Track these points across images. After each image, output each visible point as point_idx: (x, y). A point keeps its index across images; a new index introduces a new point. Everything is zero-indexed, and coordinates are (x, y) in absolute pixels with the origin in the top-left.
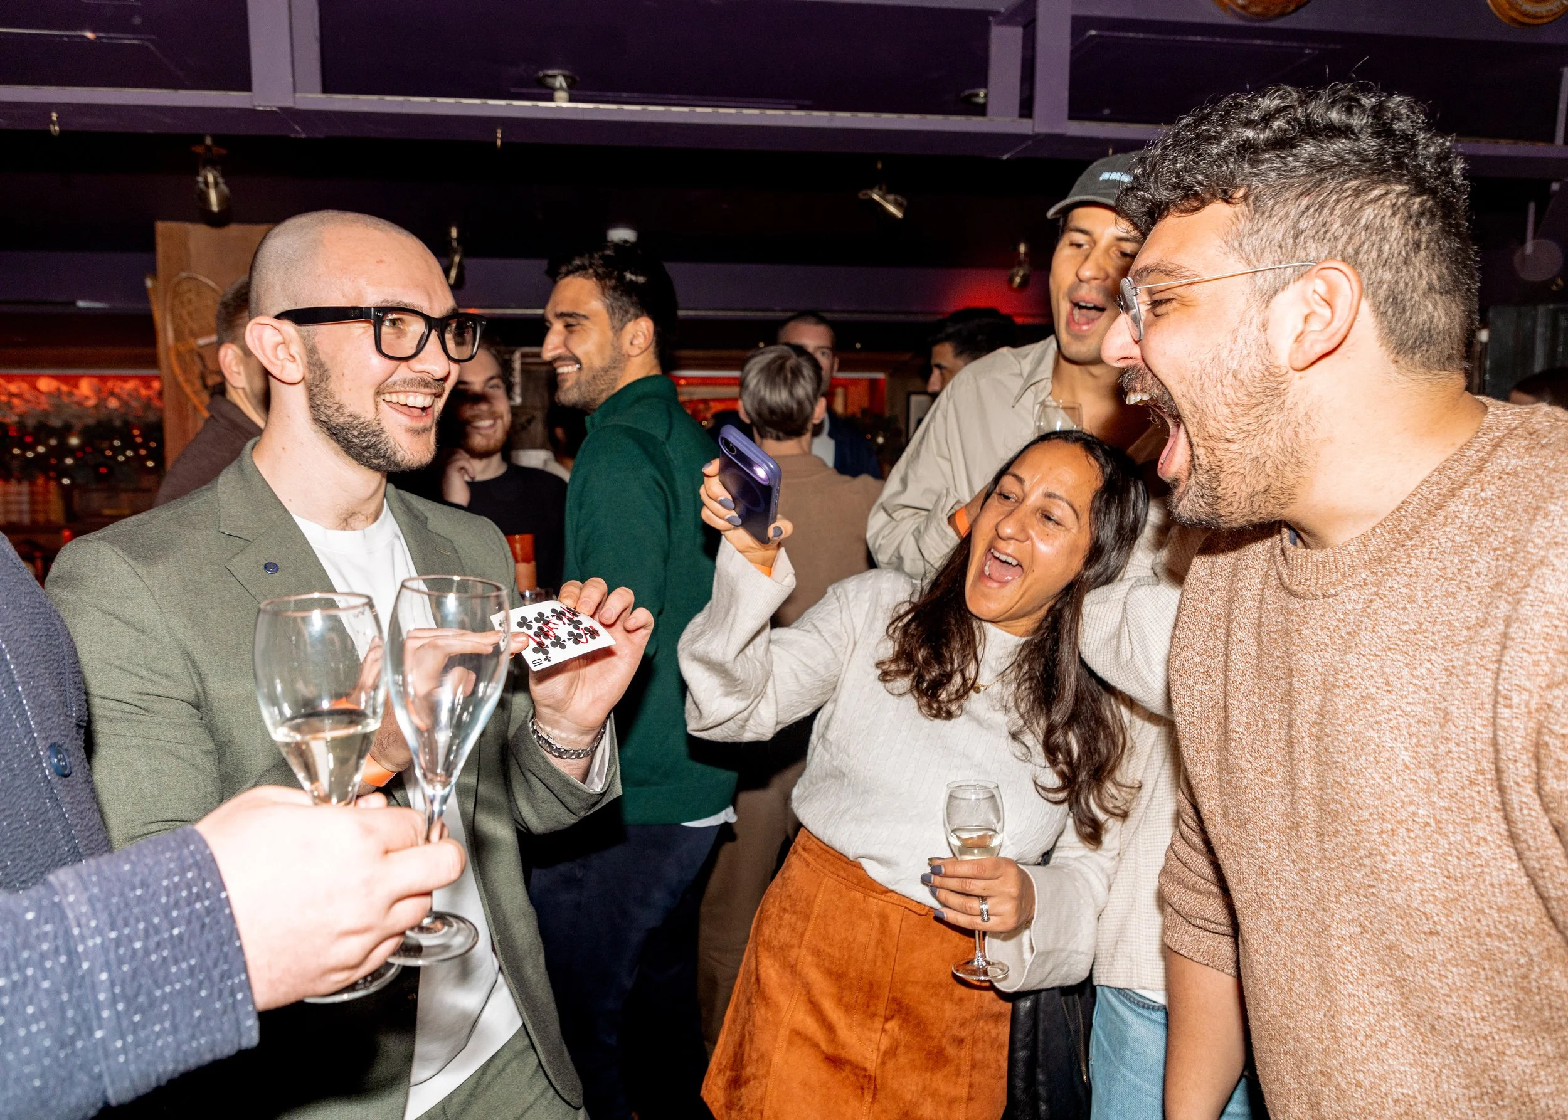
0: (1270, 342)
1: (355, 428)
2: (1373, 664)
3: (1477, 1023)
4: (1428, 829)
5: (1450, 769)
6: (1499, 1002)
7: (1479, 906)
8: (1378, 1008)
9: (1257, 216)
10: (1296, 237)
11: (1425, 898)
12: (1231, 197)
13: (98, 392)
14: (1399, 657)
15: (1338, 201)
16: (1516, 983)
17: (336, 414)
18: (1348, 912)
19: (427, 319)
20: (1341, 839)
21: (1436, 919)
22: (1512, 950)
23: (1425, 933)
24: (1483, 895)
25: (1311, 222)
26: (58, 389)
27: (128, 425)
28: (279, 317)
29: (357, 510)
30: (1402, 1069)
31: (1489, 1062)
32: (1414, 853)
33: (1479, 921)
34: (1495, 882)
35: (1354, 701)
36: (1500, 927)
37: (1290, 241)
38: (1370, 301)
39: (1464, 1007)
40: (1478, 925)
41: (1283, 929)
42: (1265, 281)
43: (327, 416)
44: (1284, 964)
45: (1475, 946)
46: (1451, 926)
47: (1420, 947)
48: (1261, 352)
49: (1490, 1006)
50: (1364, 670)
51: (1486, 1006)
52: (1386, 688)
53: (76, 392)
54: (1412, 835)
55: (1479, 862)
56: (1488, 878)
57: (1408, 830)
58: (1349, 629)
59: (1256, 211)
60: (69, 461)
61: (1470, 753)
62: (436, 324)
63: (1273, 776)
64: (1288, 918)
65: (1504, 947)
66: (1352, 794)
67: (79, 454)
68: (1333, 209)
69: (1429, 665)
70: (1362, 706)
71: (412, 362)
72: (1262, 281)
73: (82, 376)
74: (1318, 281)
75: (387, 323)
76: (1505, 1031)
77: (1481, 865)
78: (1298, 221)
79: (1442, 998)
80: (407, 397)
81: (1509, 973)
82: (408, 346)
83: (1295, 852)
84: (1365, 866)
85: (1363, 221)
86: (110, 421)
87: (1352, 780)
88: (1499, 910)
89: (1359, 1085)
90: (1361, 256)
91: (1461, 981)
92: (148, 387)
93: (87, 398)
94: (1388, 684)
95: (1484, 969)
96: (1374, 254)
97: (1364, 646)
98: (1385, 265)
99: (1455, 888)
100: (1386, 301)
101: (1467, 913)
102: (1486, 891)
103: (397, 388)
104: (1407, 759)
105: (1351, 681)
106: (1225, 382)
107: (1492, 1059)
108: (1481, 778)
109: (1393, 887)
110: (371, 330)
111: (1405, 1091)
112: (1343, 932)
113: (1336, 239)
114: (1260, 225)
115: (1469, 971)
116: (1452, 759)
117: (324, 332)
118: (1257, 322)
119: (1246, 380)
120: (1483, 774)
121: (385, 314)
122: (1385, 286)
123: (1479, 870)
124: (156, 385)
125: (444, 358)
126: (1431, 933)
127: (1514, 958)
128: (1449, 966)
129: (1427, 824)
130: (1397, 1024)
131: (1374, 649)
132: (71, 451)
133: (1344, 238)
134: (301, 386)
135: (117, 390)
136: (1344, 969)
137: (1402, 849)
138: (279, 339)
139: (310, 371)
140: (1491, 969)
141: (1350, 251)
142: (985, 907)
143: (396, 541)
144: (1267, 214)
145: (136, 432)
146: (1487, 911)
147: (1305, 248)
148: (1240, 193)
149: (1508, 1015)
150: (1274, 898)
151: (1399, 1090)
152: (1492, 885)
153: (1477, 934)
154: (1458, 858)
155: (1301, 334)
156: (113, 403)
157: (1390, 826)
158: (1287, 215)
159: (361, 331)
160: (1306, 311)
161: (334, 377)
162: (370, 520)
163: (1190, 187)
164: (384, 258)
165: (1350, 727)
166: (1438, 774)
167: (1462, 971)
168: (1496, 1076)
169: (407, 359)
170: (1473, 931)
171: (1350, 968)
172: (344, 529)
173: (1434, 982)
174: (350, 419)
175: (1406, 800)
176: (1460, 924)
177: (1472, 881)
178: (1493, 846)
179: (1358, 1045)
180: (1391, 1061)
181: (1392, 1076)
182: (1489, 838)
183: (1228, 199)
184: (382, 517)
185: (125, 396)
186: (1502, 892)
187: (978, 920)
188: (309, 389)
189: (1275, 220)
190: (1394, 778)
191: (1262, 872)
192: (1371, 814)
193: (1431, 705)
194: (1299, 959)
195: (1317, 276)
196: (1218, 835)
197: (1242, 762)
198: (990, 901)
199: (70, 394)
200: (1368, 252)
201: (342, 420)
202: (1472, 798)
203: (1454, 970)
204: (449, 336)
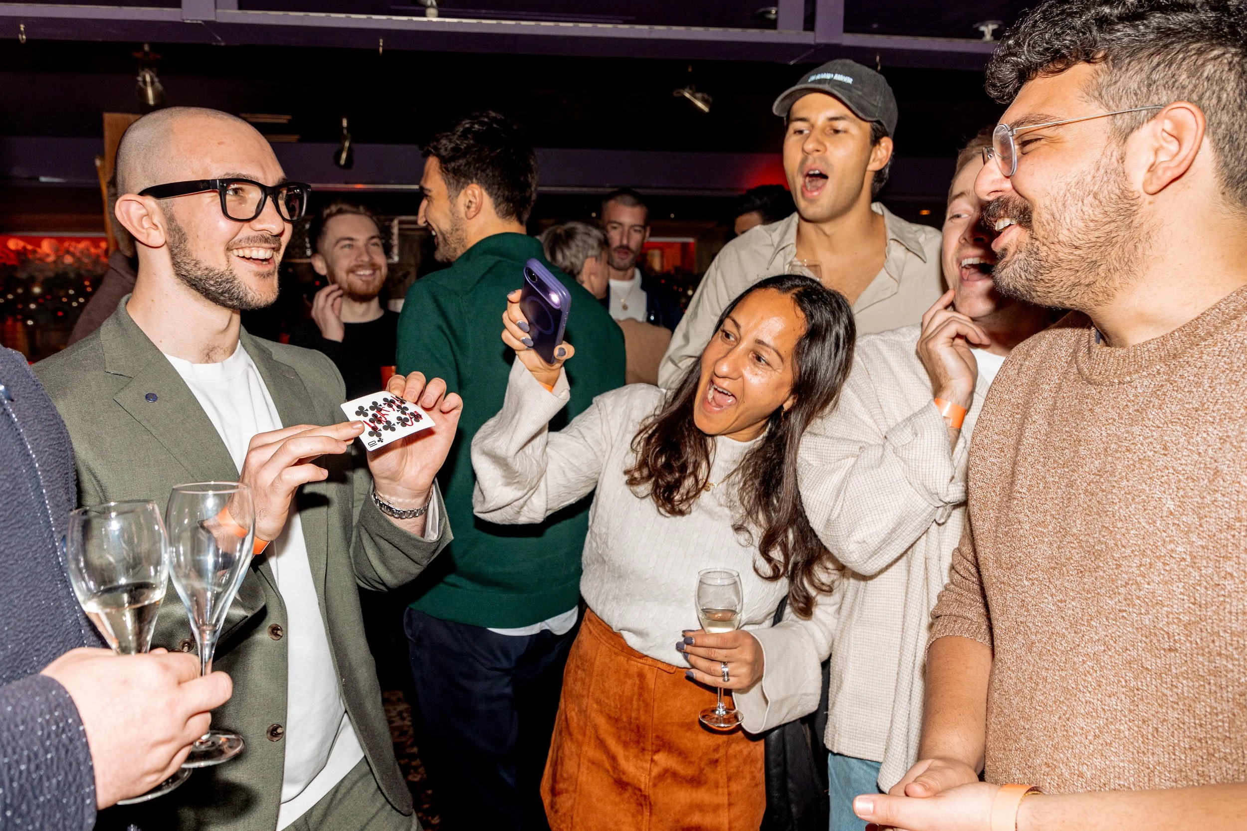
0: (1126, 171)
1: (211, 279)
2: (1154, 433)
3: (1196, 728)
4: (1183, 563)
5: (1213, 515)
6: (1217, 715)
7: (1216, 629)
8: (1108, 714)
9: (1115, 71)
10: (1149, 85)
11: (1170, 620)
12: (1093, 58)
13: (57, 251)
14: (1178, 428)
15: (1184, 59)
16: (1234, 699)
17: (194, 269)
18: (1096, 633)
19: (263, 188)
20: (1101, 573)
21: (1176, 638)
22: (1236, 670)
23: (1164, 650)
24: (1221, 621)
25: (1162, 75)
26: (24, 248)
27: (80, 278)
28: (142, 193)
29: (216, 345)
30: (1121, 764)
31: (1200, 760)
32: (1166, 583)
33: (1213, 641)
34: (1234, 611)
35: (1131, 462)
36: (1230, 648)
37: (1145, 90)
38: (1211, 138)
39: (1187, 713)
40: (1212, 645)
41: (1034, 649)
42: (1123, 122)
43: (186, 271)
44: (1031, 678)
45: (1206, 663)
46: (1188, 645)
47: (1158, 661)
48: (1119, 179)
49: (1209, 716)
50: (1145, 438)
51: (1205, 716)
52: (1163, 452)
53: (38, 250)
54: (1168, 568)
55: (1223, 592)
56: (1228, 606)
57: (1164, 564)
58: (1136, 407)
59: (1114, 66)
60: (33, 306)
61: (1233, 503)
62: (270, 192)
63: (1046, 527)
64: (1040, 641)
65: (1230, 666)
66: (1118, 536)
67: (41, 301)
68: (1180, 64)
69: (1205, 435)
70: (1138, 466)
71: (253, 222)
72: (1120, 122)
73: (44, 238)
74: (1167, 121)
75: (231, 193)
76: (1218, 739)
77: (1224, 596)
78: (1151, 73)
79: (1170, 704)
80: (251, 251)
81: (1230, 689)
82: (249, 210)
83: (1055, 587)
84: (1119, 594)
85: (1205, 75)
86: (66, 273)
87: (1119, 525)
88: (1232, 634)
89: (1081, 775)
90: (1203, 101)
91: (1188, 692)
92: (97, 246)
93: (48, 255)
94: (1165, 448)
95: (1209, 684)
96: (1214, 101)
97: (1149, 419)
98: (1223, 109)
99: (1199, 613)
100: (1224, 138)
101: (1204, 635)
102: (1224, 617)
103: (243, 244)
104: (1172, 507)
105: (1132, 447)
106: (1085, 202)
107: (1202, 758)
108: (1238, 524)
109: (1143, 611)
110: (218, 200)
111: (1122, 783)
112: (1089, 650)
113: (1184, 87)
114: (1118, 78)
115: (1197, 684)
116: (1217, 506)
117: (180, 204)
118: (1116, 155)
119: (1104, 200)
120: (1240, 521)
121: (228, 185)
122: (1223, 126)
123: (1222, 599)
124: (103, 245)
125: (279, 219)
126: (1170, 650)
127: (1237, 676)
128: (1181, 679)
129: (1184, 559)
130: (1122, 728)
131: (1157, 422)
132: (35, 298)
133: (1190, 87)
134: (165, 249)
135: (72, 249)
136: (1085, 680)
137: (1156, 579)
138: (143, 212)
139: (170, 236)
140: (1215, 684)
141: (1195, 97)
142: (726, 670)
143: (250, 370)
144: (1124, 69)
145: (87, 283)
146: (1222, 634)
147: (1157, 94)
148: (1101, 55)
149: (1223, 726)
150: (1031, 625)
151: (1117, 781)
152: (1230, 613)
153: (1209, 652)
154: (1206, 588)
155: (1153, 165)
156: (68, 260)
157: (1148, 560)
158: (1141, 70)
159: (208, 200)
160: (1157, 145)
161: (190, 239)
162: (228, 353)
163: (1058, 51)
164: (224, 140)
165: (1125, 482)
166: (1200, 518)
167: (1191, 684)
168: (1203, 772)
169: (248, 220)
170: (1207, 650)
171: (1090, 679)
172: (207, 362)
173: (1165, 691)
174: (206, 272)
175: (1167, 539)
176: (1197, 644)
177: (1214, 608)
178: (1237, 581)
179: (1087, 743)
180: (1112, 758)
181: (1112, 770)
182: (1235, 574)
183: (1089, 61)
184: (237, 351)
185: (78, 254)
186: (1237, 620)
187: (720, 680)
188: (171, 251)
189: (1131, 73)
190: (1158, 522)
191: (1023, 604)
192: (1133, 551)
193: (1202, 466)
194: (1044, 674)
195: (1166, 117)
196: (989, 576)
197: (1021, 517)
198: (730, 665)
199: (34, 252)
200: (1210, 98)
201: (199, 273)
202: (1228, 540)
203: (1185, 682)
204: (281, 203)
